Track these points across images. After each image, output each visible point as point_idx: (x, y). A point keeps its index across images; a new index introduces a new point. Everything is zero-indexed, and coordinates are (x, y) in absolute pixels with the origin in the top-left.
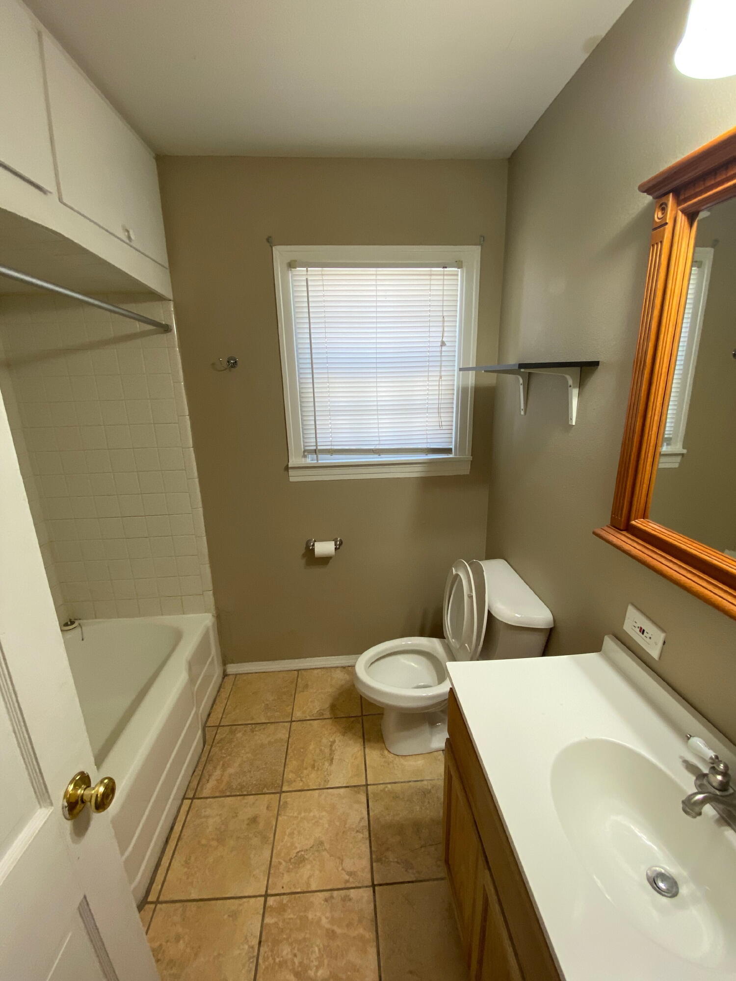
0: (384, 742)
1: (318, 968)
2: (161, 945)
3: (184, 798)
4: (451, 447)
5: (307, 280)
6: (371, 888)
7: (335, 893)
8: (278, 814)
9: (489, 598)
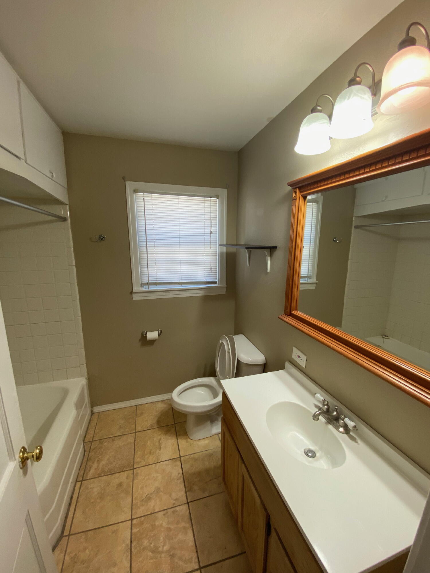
0: (187, 435)
1: (163, 547)
2: (76, 555)
3: (76, 481)
4: (216, 281)
5: (144, 199)
6: (187, 504)
7: (169, 510)
8: (133, 480)
9: (237, 352)
